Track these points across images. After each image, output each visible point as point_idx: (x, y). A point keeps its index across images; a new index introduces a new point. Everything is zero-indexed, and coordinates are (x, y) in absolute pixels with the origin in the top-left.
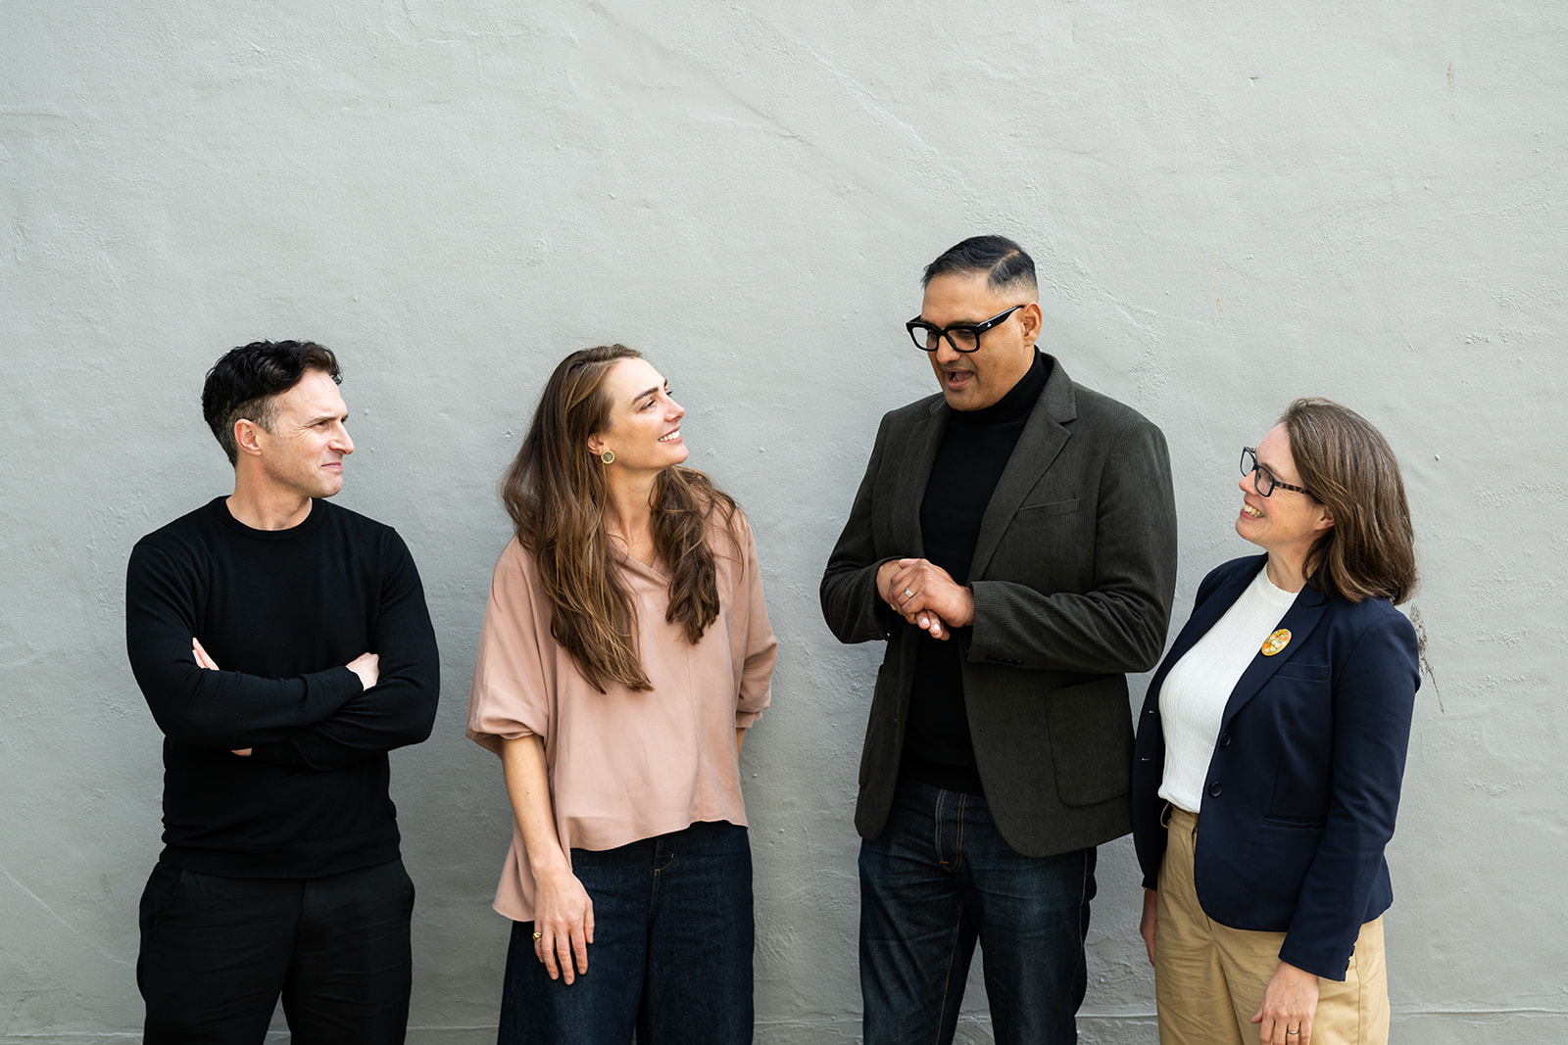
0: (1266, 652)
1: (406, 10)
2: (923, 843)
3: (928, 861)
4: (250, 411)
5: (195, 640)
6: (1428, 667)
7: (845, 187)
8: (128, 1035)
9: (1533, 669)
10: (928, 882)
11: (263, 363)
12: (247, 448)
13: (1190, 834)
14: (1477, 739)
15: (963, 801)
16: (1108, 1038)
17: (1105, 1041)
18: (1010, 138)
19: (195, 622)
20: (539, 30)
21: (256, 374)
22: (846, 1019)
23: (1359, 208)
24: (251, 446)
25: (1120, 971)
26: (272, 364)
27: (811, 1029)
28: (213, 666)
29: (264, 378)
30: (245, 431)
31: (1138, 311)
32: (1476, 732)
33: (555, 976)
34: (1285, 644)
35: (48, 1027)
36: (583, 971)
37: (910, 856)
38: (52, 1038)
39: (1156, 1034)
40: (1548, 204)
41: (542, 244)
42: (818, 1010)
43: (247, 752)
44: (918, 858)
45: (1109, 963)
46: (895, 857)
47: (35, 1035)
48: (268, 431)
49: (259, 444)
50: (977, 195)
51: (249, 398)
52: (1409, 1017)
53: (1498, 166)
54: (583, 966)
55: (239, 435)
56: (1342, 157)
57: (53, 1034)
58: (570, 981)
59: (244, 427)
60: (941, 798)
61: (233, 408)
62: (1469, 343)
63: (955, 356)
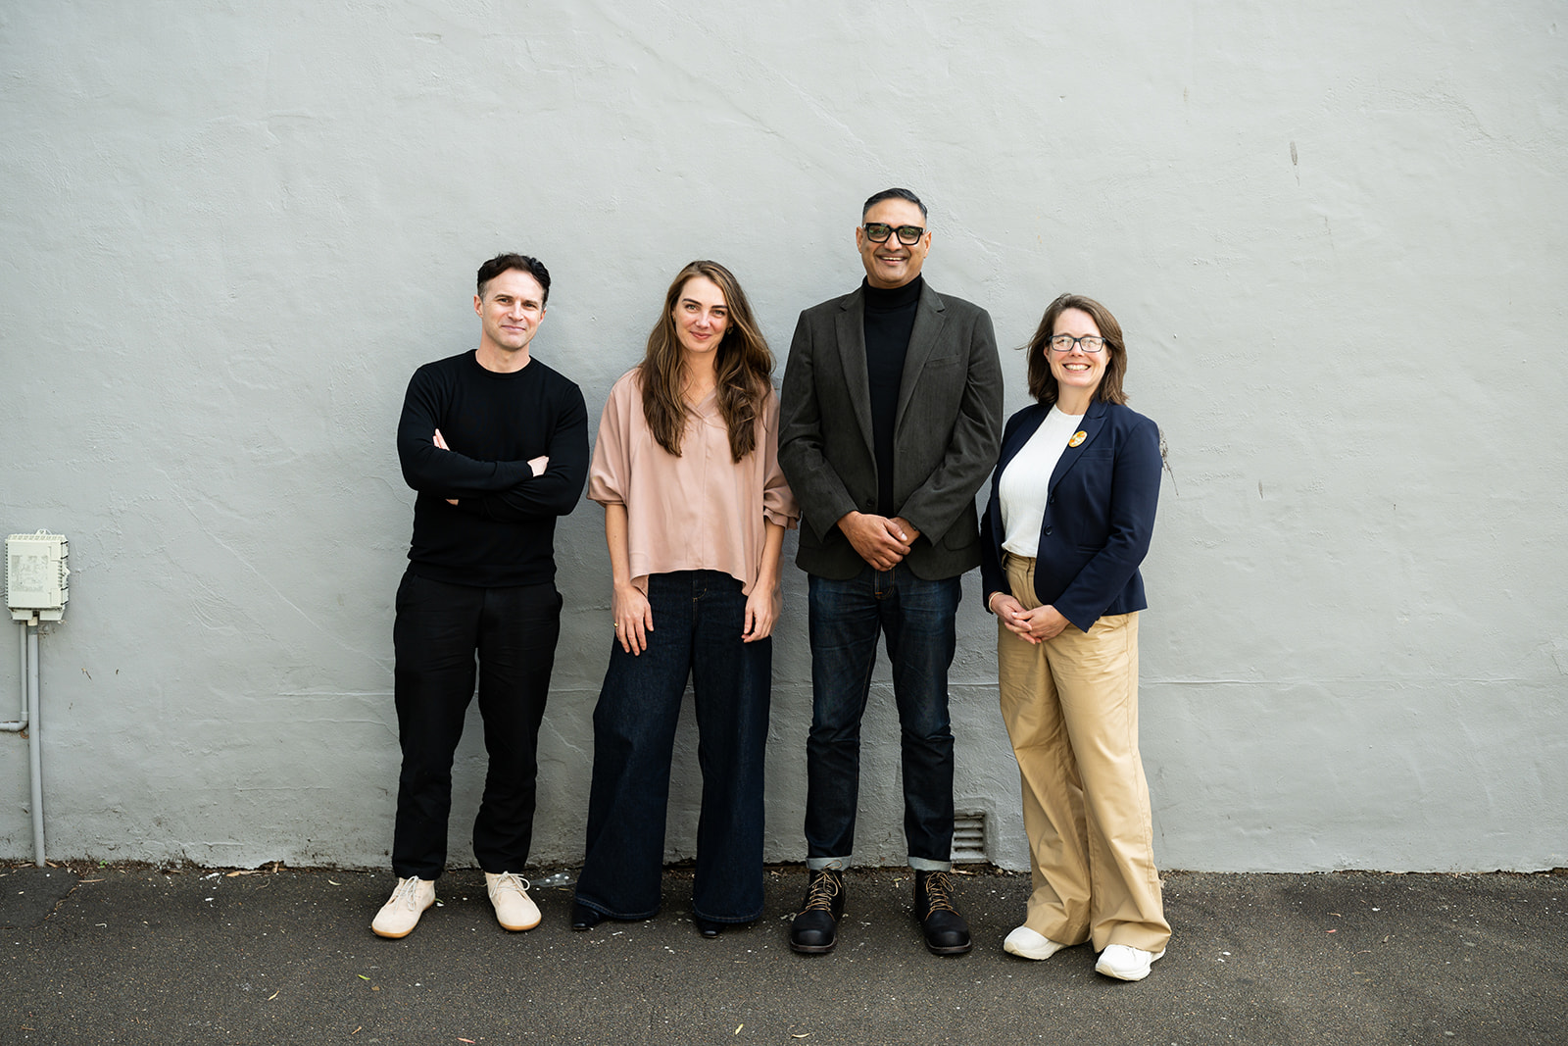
0: (1072, 445)
1: (529, 52)
2: (865, 583)
3: (867, 595)
5: (437, 431)
8: (354, 694)
9: (1234, 469)
13: (1025, 573)
14: (1199, 512)
16: (967, 698)
17: (965, 700)
18: (909, 134)
19: (438, 417)
22: (804, 686)
23: (1128, 179)
25: (975, 656)
28: (445, 446)
31: (989, 243)
32: (1198, 508)
33: (627, 651)
34: (1084, 439)
36: (644, 649)
38: (307, 696)
39: (998, 695)
41: (614, 199)
43: (455, 502)
44: (861, 593)
45: (968, 651)
47: (295, 694)
50: (888, 169)
52: (1155, 685)
54: (644, 646)
57: (305, 693)
58: (637, 654)
62: (1195, 264)
63: (900, 246)
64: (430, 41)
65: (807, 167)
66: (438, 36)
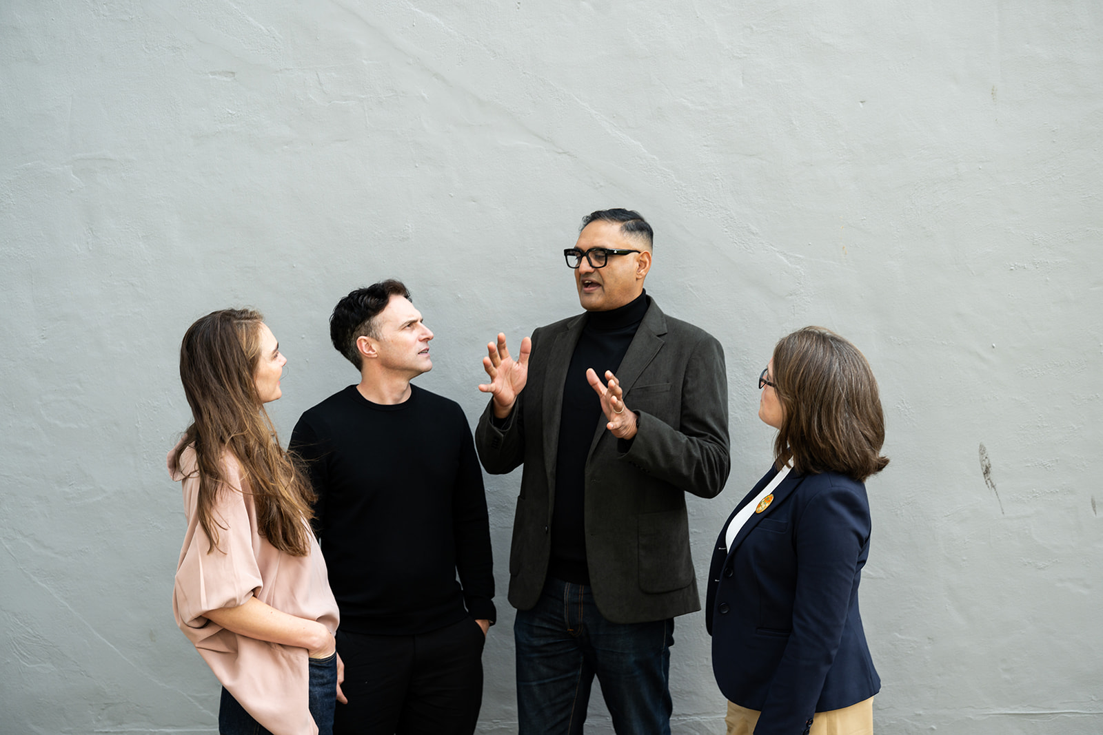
0: (757, 510)
1: (320, 84)
2: (555, 618)
3: (559, 629)
4: (363, 330)
6: (992, 484)
7: (598, 183)
9: (1064, 485)
10: (560, 642)
11: (363, 299)
12: (368, 354)
14: (1027, 532)
15: (582, 589)
18: (704, 148)
20: (403, 93)
21: (361, 307)
23: (935, 184)
24: (371, 352)
26: (368, 297)
27: (593, 726)
29: (367, 307)
30: (364, 344)
31: (792, 257)
32: (1026, 527)
34: (769, 505)
35: (119, 726)
37: (547, 626)
40: (1063, 176)
41: (408, 227)
42: (597, 713)
44: (553, 627)
46: (536, 627)
47: (112, 731)
48: (377, 339)
49: (375, 349)
50: (683, 185)
51: (361, 322)
52: (987, 717)
53: (1029, 152)
55: (362, 348)
56: (922, 151)
57: (123, 730)
59: (363, 341)
60: (567, 587)
61: (353, 331)
62: (1012, 269)
63: (590, 269)
64: (225, 79)
65: (601, 186)
66: (232, 73)
